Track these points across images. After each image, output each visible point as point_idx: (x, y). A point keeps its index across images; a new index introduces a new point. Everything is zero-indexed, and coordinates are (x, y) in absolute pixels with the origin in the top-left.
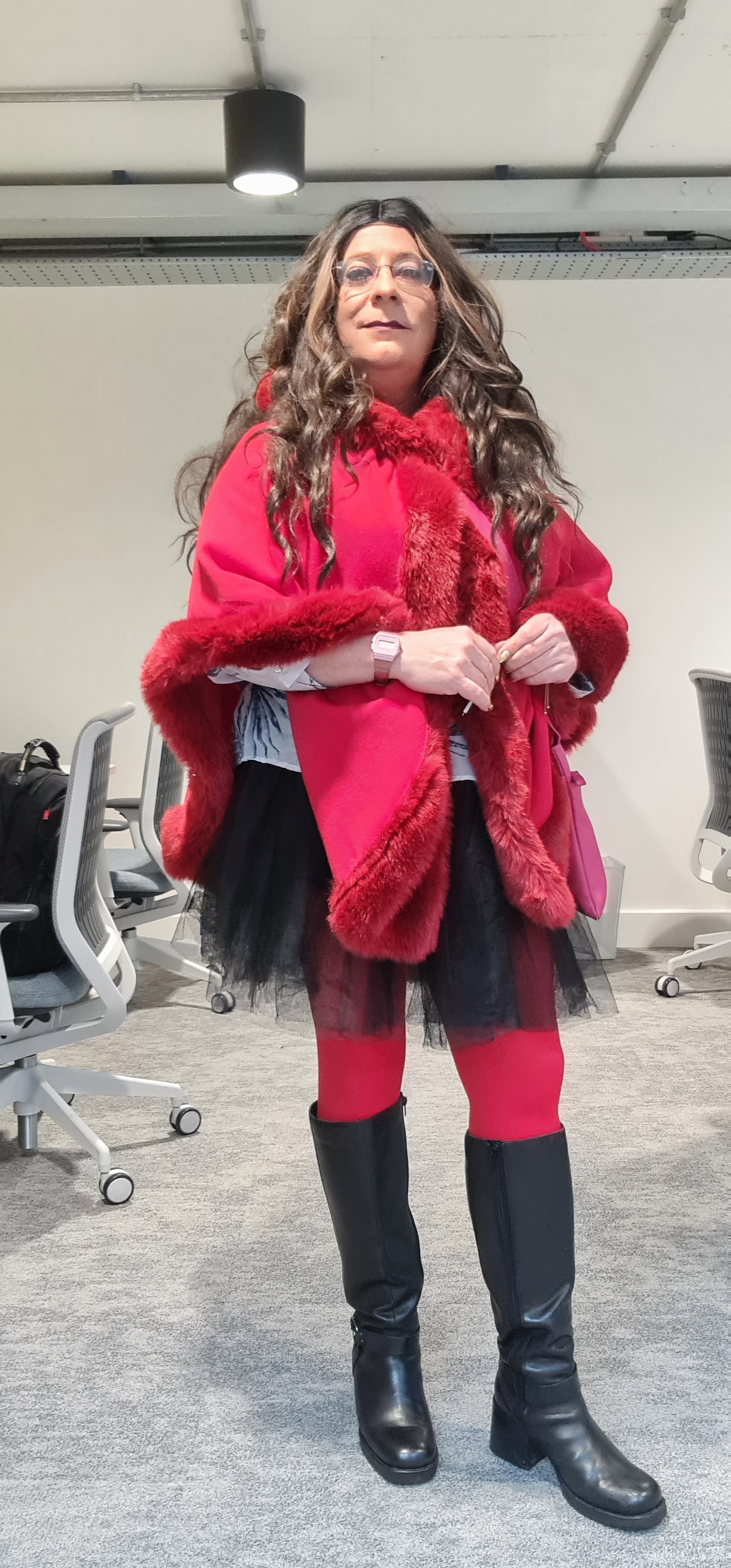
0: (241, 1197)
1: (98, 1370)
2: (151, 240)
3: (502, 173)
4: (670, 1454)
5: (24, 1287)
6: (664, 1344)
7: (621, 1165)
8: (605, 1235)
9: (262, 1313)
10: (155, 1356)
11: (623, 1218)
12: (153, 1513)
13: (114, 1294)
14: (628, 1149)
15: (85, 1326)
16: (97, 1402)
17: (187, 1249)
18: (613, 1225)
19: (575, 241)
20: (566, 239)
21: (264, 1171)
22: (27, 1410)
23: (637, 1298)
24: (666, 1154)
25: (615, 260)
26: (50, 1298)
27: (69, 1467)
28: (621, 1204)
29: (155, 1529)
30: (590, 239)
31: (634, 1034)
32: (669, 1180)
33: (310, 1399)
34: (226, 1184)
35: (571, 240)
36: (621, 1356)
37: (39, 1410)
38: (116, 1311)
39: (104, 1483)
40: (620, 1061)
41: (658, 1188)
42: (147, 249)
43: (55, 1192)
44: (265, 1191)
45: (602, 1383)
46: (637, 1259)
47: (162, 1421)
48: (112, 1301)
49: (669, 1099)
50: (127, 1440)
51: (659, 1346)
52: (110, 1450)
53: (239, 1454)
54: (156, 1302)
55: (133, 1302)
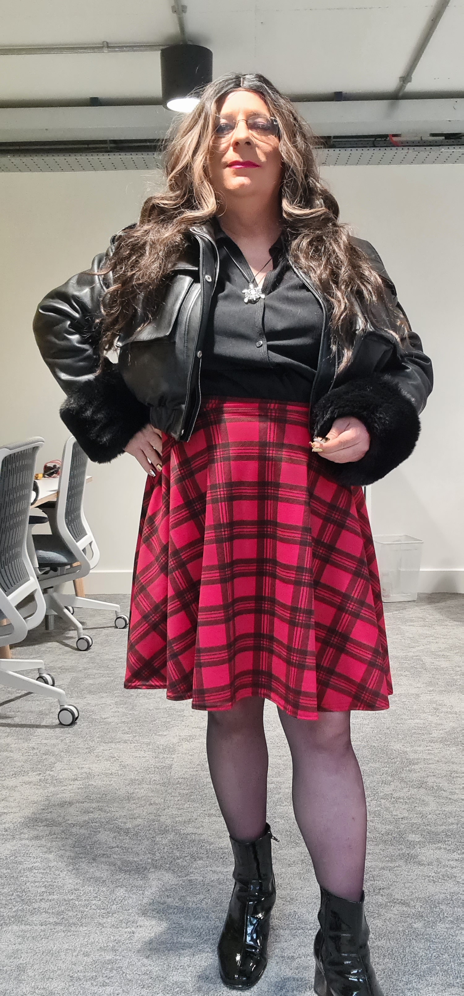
0: (170, 750)
1: (81, 858)
2: (114, 142)
3: (338, 97)
4: (444, 914)
5: (35, 805)
6: (440, 845)
7: (413, 731)
8: (403, 775)
9: (184, 822)
10: (117, 849)
11: (414, 764)
12: (115, 948)
13: (91, 809)
14: (418, 721)
15: (74, 830)
16: (81, 878)
17: (137, 782)
18: (408, 769)
19: (385, 140)
20: (380, 139)
21: (185, 733)
22: (38, 882)
23: (423, 816)
24: (442, 724)
25: (411, 152)
26: (51, 812)
27: (63, 918)
28: (412, 756)
29: (117, 957)
30: (395, 139)
31: (421, 648)
32: (443, 741)
33: (216, 877)
34: (162, 741)
35: (383, 139)
36: (412, 852)
37: (44, 882)
38: (93, 821)
39: (86, 928)
40: (412, 665)
41: (437, 745)
42: (111, 148)
43: (54, 745)
44: (186, 745)
45: (399, 869)
46: (422, 791)
47: (122, 890)
48: (90, 814)
49: (443, 689)
50: (100, 902)
51: (436, 846)
52: (89, 908)
53: (171, 911)
54: (117, 815)
55: (103, 815)
